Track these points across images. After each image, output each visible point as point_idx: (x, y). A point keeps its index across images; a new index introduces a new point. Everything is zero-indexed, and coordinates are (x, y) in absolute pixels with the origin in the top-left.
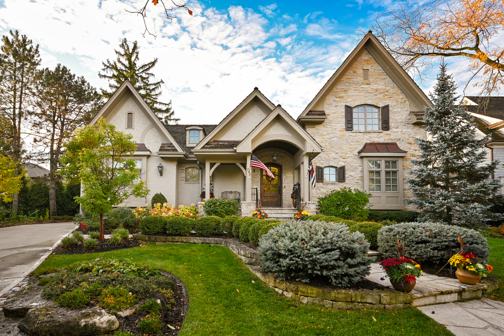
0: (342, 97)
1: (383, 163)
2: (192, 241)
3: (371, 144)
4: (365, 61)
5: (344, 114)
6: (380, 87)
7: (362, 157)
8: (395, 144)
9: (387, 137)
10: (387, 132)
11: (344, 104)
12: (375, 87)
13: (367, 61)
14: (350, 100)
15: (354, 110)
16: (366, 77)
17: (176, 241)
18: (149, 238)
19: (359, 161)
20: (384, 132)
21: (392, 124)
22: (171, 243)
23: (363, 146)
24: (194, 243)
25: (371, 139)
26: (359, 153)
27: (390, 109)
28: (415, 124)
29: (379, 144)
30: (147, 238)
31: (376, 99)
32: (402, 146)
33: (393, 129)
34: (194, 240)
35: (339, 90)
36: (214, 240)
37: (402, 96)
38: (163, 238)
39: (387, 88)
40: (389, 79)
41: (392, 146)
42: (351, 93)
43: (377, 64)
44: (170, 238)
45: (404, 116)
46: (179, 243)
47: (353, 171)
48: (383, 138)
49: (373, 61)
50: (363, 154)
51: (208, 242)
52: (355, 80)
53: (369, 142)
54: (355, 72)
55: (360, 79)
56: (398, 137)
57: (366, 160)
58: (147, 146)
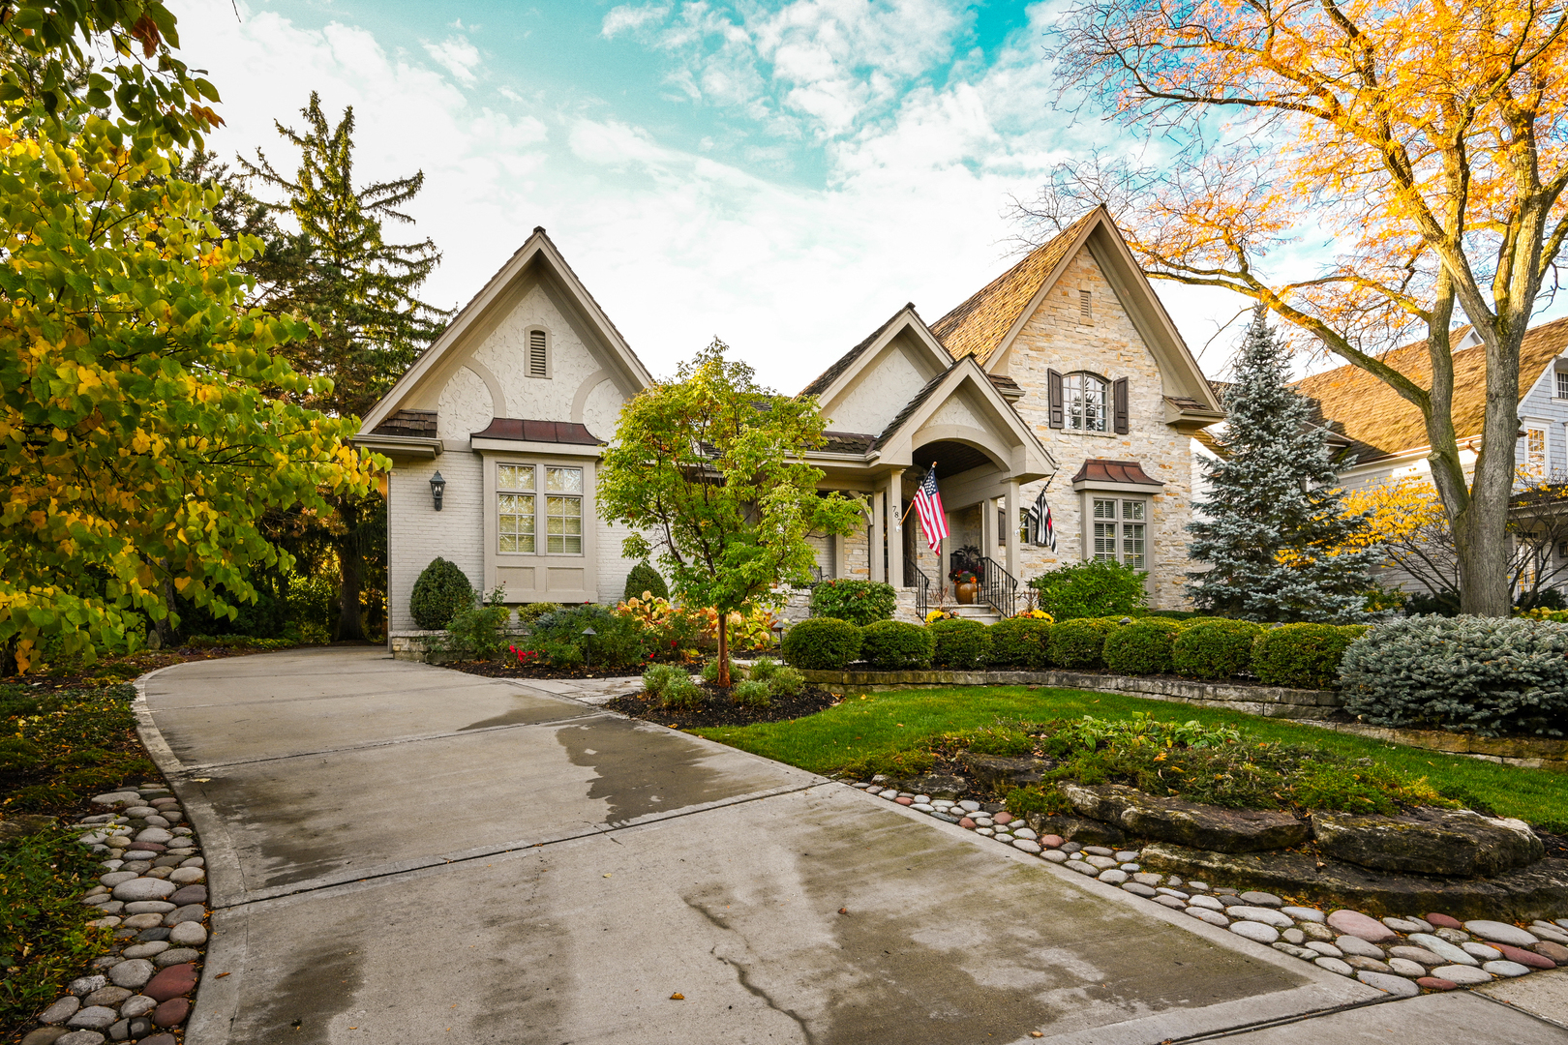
0: (1040, 350)
1: (1119, 508)
2: (961, 681)
3: (1096, 462)
4: (1083, 271)
5: (1045, 389)
6: (1111, 336)
7: (1081, 492)
8: (1136, 465)
9: (1124, 450)
10: (1124, 438)
11: (1046, 366)
12: (1102, 333)
13: (1087, 271)
14: (1056, 357)
15: (1065, 381)
16: (1086, 309)
17: (922, 681)
18: (853, 676)
19: (1075, 500)
20: (1119, 437)
21: (1132, 422)
23: (1080, 466)
24: (968, 685)
25: (1095, 452)
26: (1074, 481)
27: (1130, 386)
28: (1176, 425)
29: (1111, 463)
30: (845, 676)
31: (1104, 360)
32: (1150, 470)
33: (1134, 433)
35: (1035, 333)
36: (1019, 676)
37: (1149, 361)
38: (891, 676)
39: (1124, 340)
40: (1126, 319)
41: (1129, 470)
42: (1059, 341)
43: (1105, 283)
44: (908, 675)
45: (1153, 405)
46: (930, 687)
47: (1064, 521)
48: (1111, 449)
49: (1098, 274)
50: (1088, 485)
52: (1066, 312)
53: (1093, 458)
54: (1065, 294)
55: (1075, 312)
56: (1143, 451)
57: (1089, 499)
58: (593, 430)
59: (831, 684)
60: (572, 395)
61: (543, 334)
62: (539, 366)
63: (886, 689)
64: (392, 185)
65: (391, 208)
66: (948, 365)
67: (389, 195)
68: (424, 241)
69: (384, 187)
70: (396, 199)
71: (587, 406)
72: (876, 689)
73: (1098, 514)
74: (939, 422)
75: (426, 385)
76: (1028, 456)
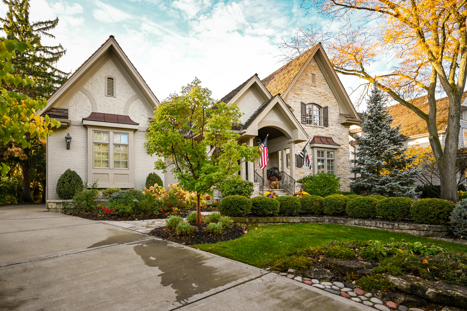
0: (298, 95)
1: (325, 154)
2: (292, 221)
3: (317, 137)
4: (313, 66)
5: (300, 109)
6: (322, 91)
7: (312, 148)
8: (331, 138)
9: (327, 132)
10: (327, 128)
11: (300, 101)
12: (319, 90)
13: (314, 67)
14: (304, 98)
15: (307, 106)
16: (314, 81)
17: (277, 221)
18: (250, 220)
19: (310, 150)
20: (325, 128)
21: (329, 123)
22: (272, 224)
23: (312, 138)
24: (294, 223)
25: (317, 133)
26: (310, 143)
27: (329, 109)
28: (343, 124)
29: (322, 137)
30: (247, 220)
31: (320, 100)
32: (336, 140)
33: (330, 127)
34: (293, 220)
35: (296, 88)
36: (313, 219)
37: (335, 101)
38: (265, 219)
39: (327, 92)
40: (327, 85)
41: (328, 140)
42: (305, 92)
43: (320, 71)
44: (272, 219)
45: (336, 117)
46: (280, 224)
48: (323, 132)
49: (317, 68)
50: (315, 145)
51: (306, 221)
52: (307, 81)
53: (316, 135)
54: (307, 75)
55: (310, 81)
56: (333, 133)
57: (316, 150)
58: (132, 118)
59: (241, 223)
60: (124, 104)
61: (112, 79)
62: (111, 92)
63: (263, 225)
64: (45, 23)
65: (45, 32)
66: (270, 98)
67: (44, 26)
68: (58, 45)
69: (42, 23)
70: (47, 28)
71: (130, 109)
72: (259, 225)
73: (319, 156)
74: (267, 119)
75: (63, 98)
76: (299, 133)
